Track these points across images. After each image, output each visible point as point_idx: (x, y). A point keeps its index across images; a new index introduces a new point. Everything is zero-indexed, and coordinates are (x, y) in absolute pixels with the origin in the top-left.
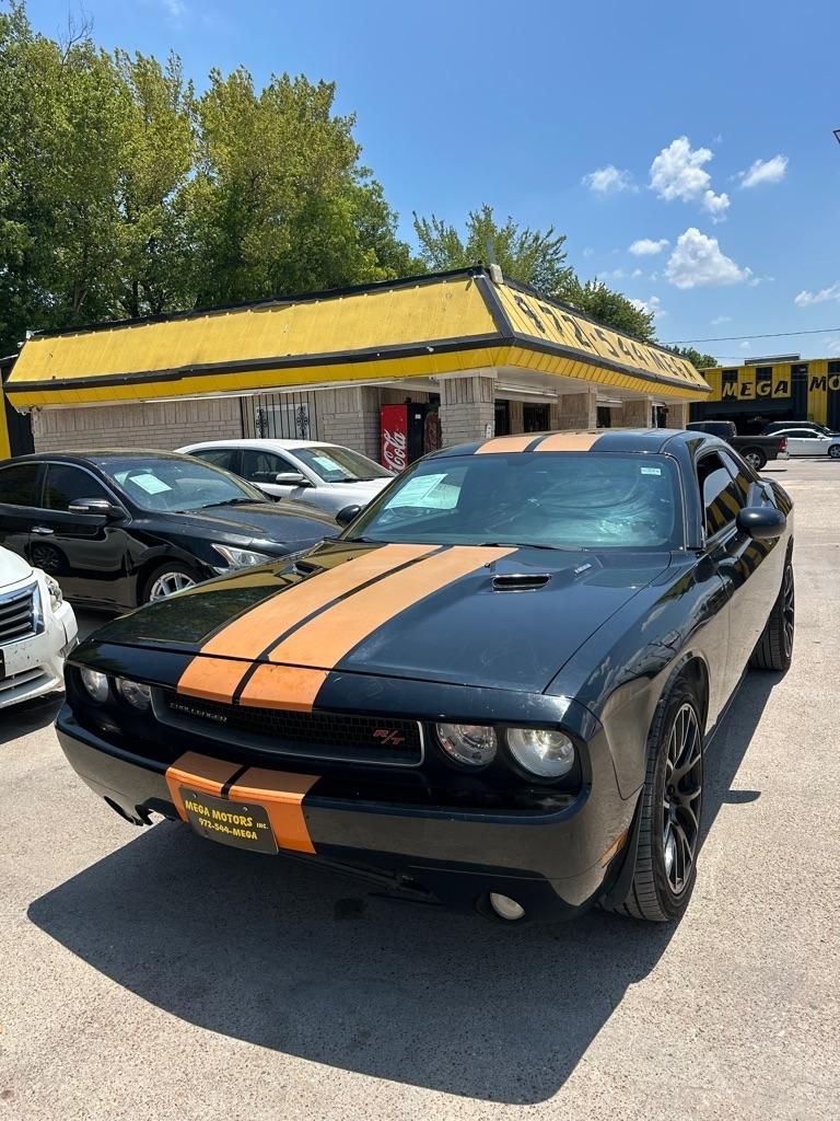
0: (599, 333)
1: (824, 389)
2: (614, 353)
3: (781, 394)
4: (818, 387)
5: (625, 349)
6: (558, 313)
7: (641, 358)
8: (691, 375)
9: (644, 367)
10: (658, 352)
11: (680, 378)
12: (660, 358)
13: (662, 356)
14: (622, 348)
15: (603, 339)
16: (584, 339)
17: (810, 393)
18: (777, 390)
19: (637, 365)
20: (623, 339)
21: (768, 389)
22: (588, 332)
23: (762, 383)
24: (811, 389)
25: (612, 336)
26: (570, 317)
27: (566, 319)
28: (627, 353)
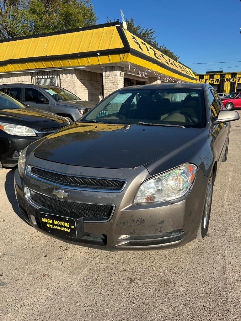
0: (162, 56)
1: (230, 82)
2: (167, 63)
3: (216, 83)
4: (228, 81)
5: (171, 62)
6: (148, 46)
7: (176, 66)
8: (191, 74)
9: (177, 69)
10: (181, 65)
11: (188, 74)
12: (182, 67)
13: (183, 67)
14: (170, 62)
15: (164, 58)
16: (157, 56)
17: (225, 83)
18: (215, 82)
19: (175, 68)
20: (170, 59)
21: (213, 81)
22: (159, 55)
23: (211, 79)
24: (226, 82)
25: (167, 58)
26: (153, 48)
27: (151, 48)
28: (172, 64)
